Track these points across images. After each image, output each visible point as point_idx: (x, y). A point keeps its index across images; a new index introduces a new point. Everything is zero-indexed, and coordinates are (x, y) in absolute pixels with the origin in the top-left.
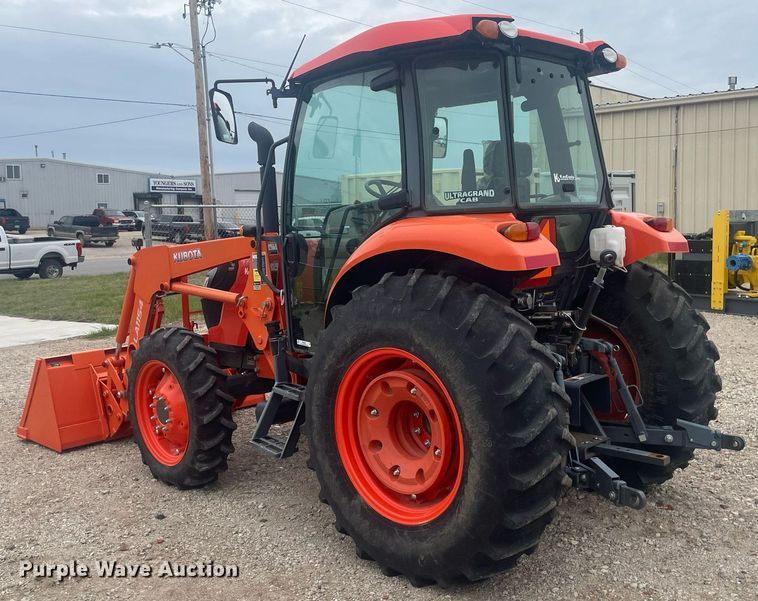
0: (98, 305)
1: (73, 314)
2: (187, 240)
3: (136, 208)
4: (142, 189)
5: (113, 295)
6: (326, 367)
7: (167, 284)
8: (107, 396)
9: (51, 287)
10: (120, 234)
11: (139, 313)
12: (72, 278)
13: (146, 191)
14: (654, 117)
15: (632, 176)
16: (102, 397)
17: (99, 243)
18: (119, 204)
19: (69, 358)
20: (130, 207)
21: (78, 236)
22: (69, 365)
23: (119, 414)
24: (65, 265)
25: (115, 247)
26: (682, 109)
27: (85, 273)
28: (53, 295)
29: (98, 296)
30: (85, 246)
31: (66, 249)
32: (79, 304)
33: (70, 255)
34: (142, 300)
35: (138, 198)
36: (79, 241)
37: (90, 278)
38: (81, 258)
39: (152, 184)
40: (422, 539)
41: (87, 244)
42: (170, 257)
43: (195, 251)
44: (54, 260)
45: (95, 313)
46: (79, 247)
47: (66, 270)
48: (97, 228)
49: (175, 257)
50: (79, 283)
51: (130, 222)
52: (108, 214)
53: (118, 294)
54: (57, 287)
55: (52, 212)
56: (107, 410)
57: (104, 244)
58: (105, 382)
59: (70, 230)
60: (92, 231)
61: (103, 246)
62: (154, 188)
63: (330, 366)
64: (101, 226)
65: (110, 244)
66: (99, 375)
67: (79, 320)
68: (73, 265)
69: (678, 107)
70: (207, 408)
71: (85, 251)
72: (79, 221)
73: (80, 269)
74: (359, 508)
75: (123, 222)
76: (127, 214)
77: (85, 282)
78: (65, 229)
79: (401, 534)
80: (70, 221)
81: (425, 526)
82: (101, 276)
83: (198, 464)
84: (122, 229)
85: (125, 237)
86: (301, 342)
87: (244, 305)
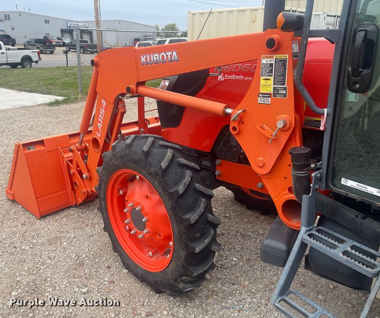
0: (51, 84)
1: (39, 89)
2: (86, 52)
3: (62, 36)
4: (64, 27)
5: (58, 79)
7: (133, 86)
8: (74, 174)
9: (27, 73)
10: (56, 48)
11: (102, 112)
12: (37, 69)
13: (66, 28)
16: (69, 173)
17: (47, 52)
18: (54, 34)
19: (41, 142)
20: (60, 36)
21: (38, 48)
22: (41, 148)
23: (84, 190)
24: (33, 62)
25: (54, 54)
27: (42, 66)
28: (28, 77)
29: (50, 79)
30: (41, 53)
31: (33, 53)
32: (41, 83)
33: (35, 57)
34: (105, 100)
35: (63, 31)
36: (38, 50)
37: (45, 69)
38: (40, 59)
39: (69, 25)
41: (42, 52)
42: (138, 59)
43: (169, 54)
44: (27, 60)
45: (50, 89)
46: (39, 54)
47: (34, 64)
48: (45, 45)
49: (143, 59)
50: (40, 71)
51: (60, 42)
52: (50, 38)
53: (60, 79)
54: (30, 73)
55: (26, 37)
56: (73, 184)
57: (49, 52)
58: (71, 161)
59: (34, 45)
60: (44, 46)
61: (49, 54)
62: (70, 27)
64: (48, 44)
65: (52, 53)
66: (66, 156)
67: (42, 93)
68: (37, 62)
70: (198, 235)
71: (41, 55)
72: (38, 41)
73: (40, 64)
75: (57, 42)
76: (59, 39)
77: (43, 71)
78: (31, 45)
80: (34, 41)
82: (49, 68)
83: (181, 283)
84: (57, 46)
85: (59, 50)
86: (350, 183)
87: (241, 120)
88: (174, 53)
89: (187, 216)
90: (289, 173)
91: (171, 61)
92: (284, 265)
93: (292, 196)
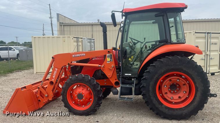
6: (155, 78)
7: (70, 63)
8: (39, 97)
11: (55, 72)
14: (87, 27)
15: (94, 40)
19: (25, 87)
22: (25, 89)
23: (44, 101)
26: (93, 25)
34: (57, 68)
40: (183, 110)
42: (71, 56)
43: (82, 54)
49: (74, 56)
56: (38, 101)
63: (156, 77)
66: (34, 91)
69: (92, 25)
74: (164, 107)
79: (177, 110)
81: (183, 107)
86: (126, 74)
87: (104, 67)
88: (84, 54)
89: (97, 89)
90: (116, 75)
91: (83, 56)
92: (118, 94)
93: (117, 80)
